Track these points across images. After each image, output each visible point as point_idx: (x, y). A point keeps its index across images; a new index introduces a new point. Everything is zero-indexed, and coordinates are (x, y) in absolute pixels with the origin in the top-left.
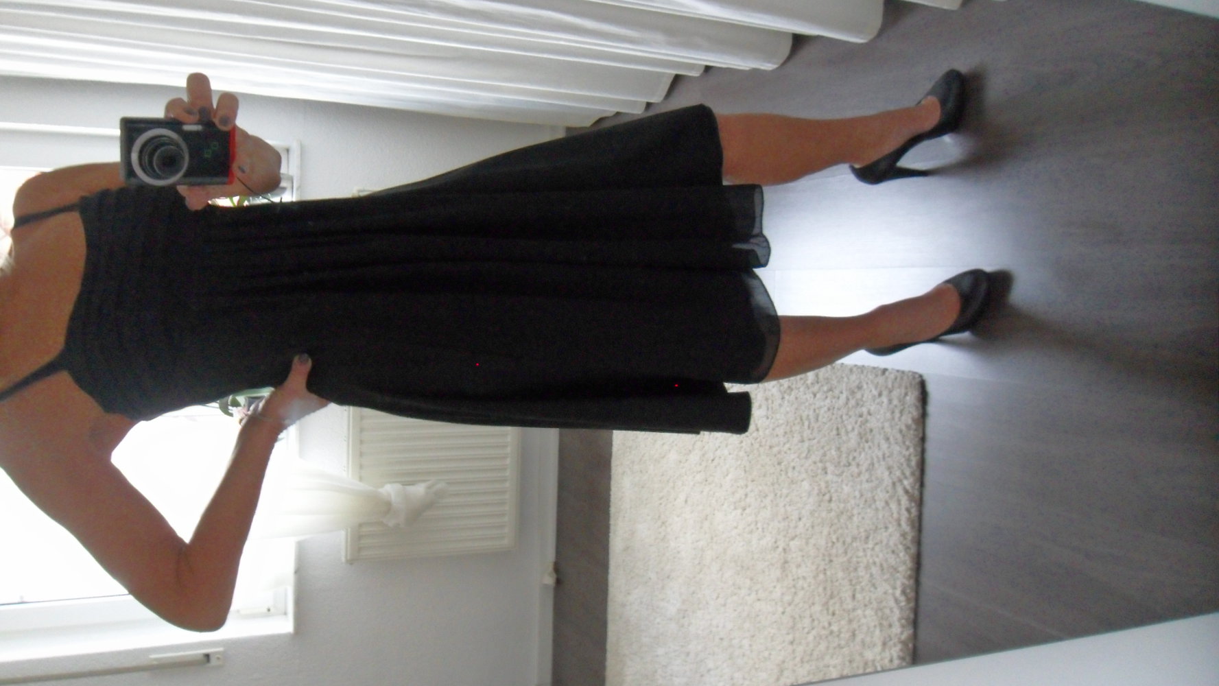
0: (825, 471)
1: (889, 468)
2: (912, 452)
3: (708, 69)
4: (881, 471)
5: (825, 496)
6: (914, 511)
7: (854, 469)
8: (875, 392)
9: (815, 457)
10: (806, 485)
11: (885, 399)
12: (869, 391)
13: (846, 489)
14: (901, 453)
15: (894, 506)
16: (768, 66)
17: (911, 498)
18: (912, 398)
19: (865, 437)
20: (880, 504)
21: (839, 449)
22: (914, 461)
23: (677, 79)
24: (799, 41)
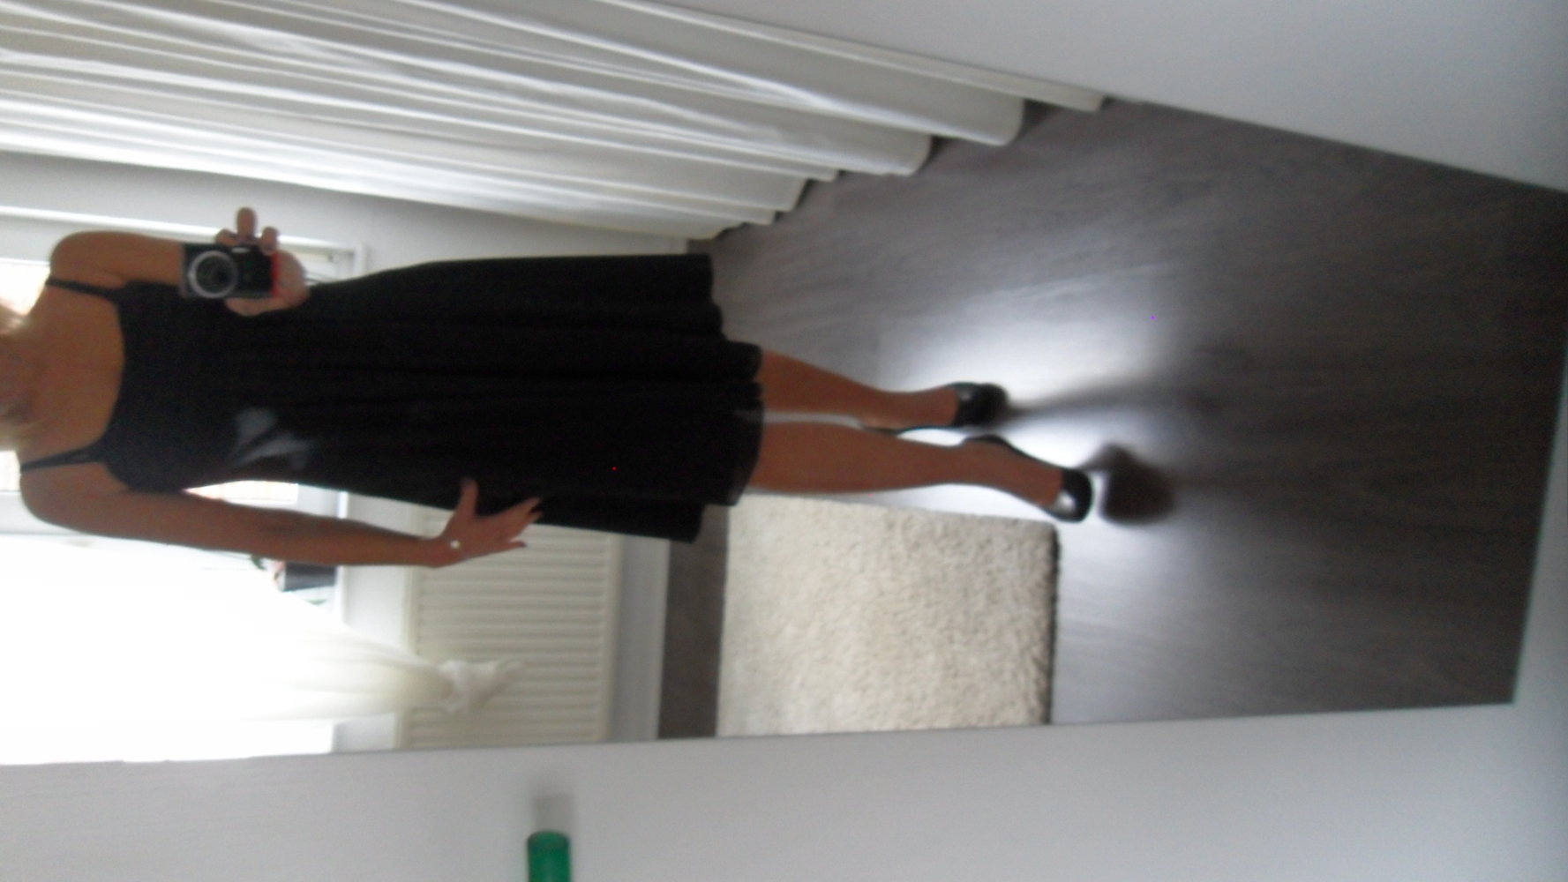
0: (951, 640)
1: (1018, 634)
2: (1040, 613)
3: (842, 174)
4: (1010, 638)
5: (951, 670)
6: (1043, 683)
7: (981, 637)
8: (1005, 545)
9: (942, 624)
10: (931, 658)
11: (1014, 553)
12: (999, 544)
13: (973, 661)
14: (1030, 615)
15: (1021, 678)
16: (905, 170)
17: (1040, 667)
18: (1043, 551)
19: (992, 599)
20: (1007, 676)
21: (966, 613)
22: (1044, 624)
23: (810, 185)
24: (938, 143)
